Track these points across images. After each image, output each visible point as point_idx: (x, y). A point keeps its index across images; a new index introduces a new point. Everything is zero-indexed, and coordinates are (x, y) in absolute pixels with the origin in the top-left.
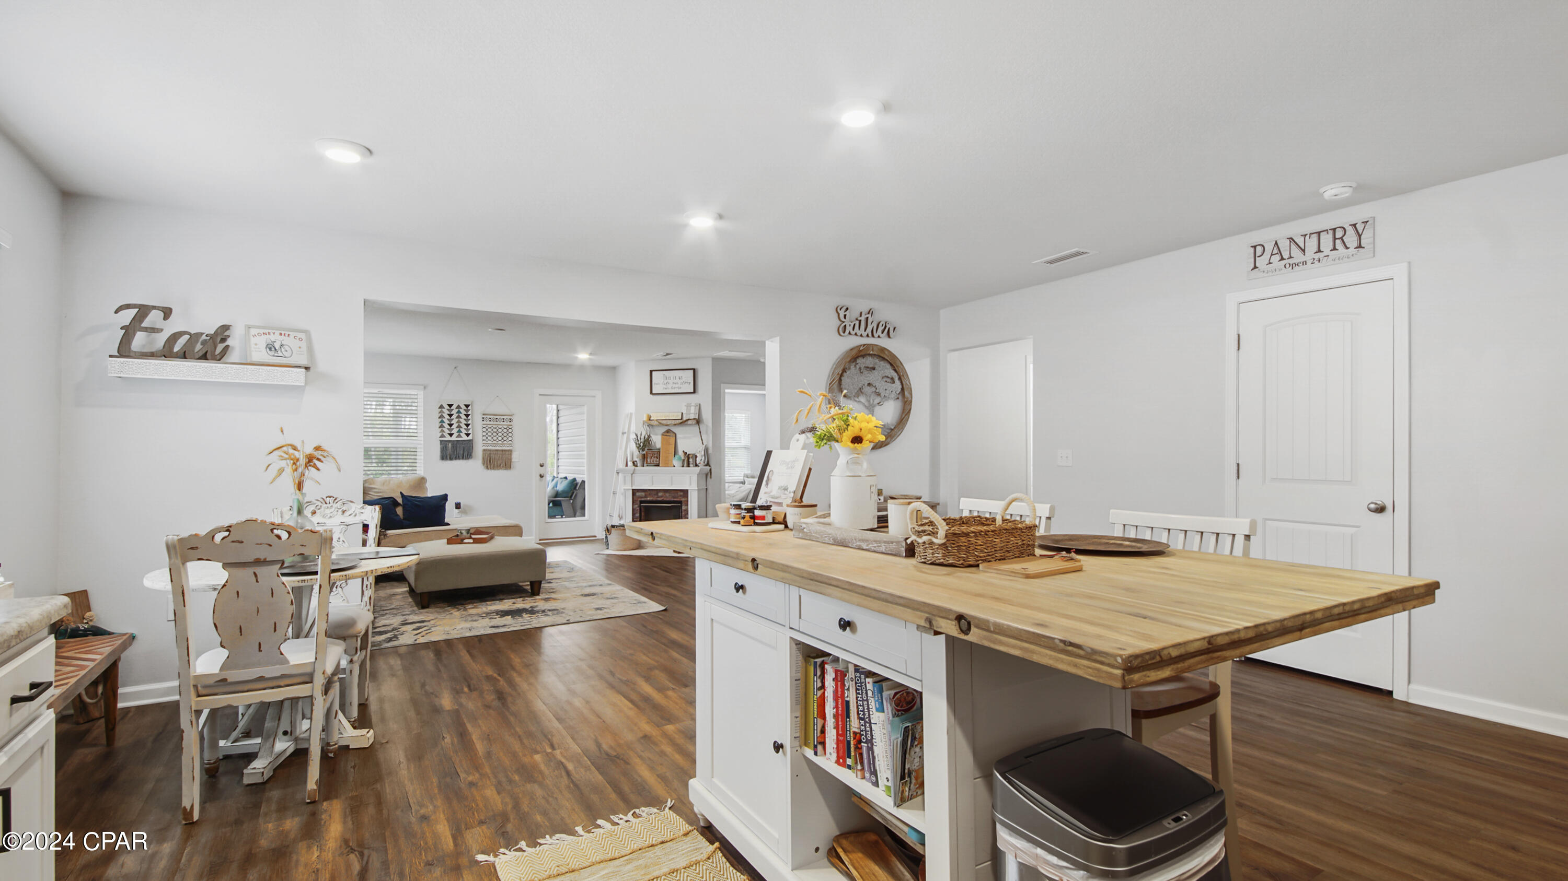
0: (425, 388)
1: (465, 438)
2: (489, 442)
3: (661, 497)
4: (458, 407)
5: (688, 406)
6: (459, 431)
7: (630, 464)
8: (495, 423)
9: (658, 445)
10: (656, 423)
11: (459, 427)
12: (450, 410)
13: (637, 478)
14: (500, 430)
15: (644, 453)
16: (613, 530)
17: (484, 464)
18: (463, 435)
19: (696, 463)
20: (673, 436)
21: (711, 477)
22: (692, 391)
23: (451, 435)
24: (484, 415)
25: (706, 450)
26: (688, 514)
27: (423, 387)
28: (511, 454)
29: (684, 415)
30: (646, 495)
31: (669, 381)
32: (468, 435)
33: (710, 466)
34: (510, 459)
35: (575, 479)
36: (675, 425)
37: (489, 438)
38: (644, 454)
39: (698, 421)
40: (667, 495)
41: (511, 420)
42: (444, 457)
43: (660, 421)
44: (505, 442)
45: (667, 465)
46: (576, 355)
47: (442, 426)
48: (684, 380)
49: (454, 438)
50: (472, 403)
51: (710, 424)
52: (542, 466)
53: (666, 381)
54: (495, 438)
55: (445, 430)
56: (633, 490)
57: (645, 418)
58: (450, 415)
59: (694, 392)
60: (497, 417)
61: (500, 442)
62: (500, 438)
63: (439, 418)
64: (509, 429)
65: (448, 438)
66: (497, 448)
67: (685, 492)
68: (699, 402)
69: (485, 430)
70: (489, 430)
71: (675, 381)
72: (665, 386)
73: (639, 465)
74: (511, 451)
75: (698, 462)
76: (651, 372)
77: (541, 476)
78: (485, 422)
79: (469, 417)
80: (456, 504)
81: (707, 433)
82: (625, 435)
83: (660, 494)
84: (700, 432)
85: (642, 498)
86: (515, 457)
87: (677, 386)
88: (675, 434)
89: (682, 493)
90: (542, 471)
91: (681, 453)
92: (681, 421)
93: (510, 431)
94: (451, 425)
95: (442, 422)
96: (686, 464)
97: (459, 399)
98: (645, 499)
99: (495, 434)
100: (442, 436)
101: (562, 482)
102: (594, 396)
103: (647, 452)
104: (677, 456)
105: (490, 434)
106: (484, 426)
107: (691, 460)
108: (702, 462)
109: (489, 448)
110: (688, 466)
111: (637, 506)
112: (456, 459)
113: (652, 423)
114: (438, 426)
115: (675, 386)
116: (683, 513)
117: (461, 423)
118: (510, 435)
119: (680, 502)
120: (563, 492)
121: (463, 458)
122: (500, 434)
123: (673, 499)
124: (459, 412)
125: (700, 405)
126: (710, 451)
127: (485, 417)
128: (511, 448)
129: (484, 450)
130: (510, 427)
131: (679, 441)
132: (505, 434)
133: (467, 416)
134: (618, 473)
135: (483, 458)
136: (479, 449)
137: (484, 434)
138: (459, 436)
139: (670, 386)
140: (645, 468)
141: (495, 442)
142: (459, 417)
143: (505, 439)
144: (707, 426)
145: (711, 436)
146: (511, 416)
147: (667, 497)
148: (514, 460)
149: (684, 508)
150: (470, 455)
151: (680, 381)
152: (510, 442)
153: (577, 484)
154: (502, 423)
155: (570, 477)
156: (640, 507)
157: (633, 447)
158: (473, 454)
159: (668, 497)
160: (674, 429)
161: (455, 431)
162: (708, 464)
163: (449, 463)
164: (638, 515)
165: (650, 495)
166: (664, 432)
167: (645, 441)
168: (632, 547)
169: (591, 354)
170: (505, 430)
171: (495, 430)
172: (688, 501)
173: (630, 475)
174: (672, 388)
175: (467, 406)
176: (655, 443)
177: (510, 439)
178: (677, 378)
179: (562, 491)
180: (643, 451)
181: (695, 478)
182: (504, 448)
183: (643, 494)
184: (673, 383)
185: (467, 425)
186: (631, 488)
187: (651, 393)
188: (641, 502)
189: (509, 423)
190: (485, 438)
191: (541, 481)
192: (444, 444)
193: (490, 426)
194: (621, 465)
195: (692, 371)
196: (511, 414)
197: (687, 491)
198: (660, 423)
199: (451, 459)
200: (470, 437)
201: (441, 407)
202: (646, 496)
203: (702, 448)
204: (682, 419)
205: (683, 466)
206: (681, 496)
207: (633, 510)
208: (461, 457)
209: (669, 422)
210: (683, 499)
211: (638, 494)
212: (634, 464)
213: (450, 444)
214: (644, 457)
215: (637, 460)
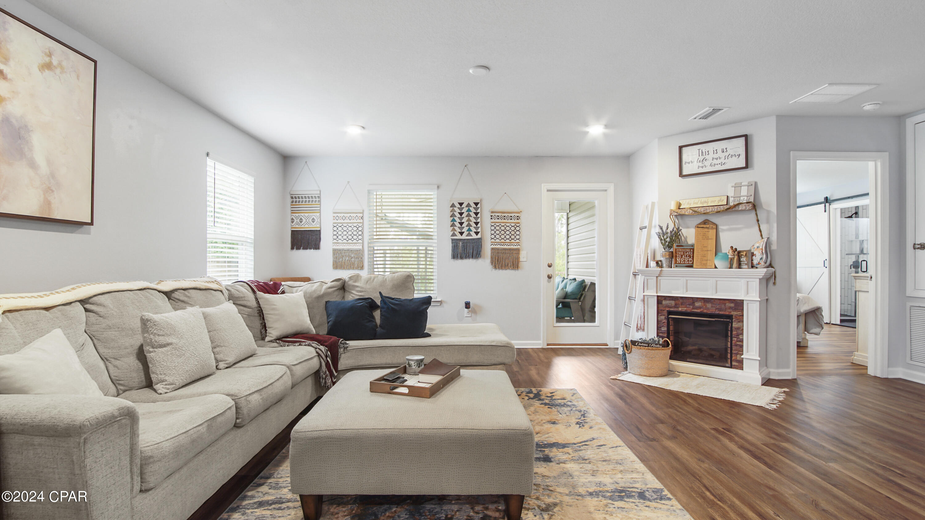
0: (438, 187)
1: (474, 236)
2: (498, 241)
3: (700, 308)
4: (469, 205)
5: (738, 186)
6: (469, 230)
7: (653, 264)
8: (503, 221)
9: (691, 240)
10: (690, 212)
11: (469, 225)
12: (461, 209)
13: (664, 281)
14: (508, 228)
15: (672, 250)
16: (634, 349)
17: (492, 263)
18: (472, 233)
19: (752, 263)
20: (712, 228)
21: (774, 283)
22: (744, 166)
23: (461, 233)
24: (492, 212)
25: (768, 244)
26: (742, 334)
27: (436, 187)
28: (518, 254)
29: (731, 199)
30: (676, 304)
31: (707, 157)
32: (477, 233)
33: (772, 267)
34: (518, 258)
35: (583, 281)
36: (718, 212)
37: (498, 237)
38: (672, 252)
39: (754, 206)
40: (709, 305)
41: (518, 218)
42: (456, 255)
43: (696, 209)
44: (513, 241)
45: (704, 266)
46: (587, 129)
47: (453, 225)
48: (730, 152)
49: (464, 237)
50: (481, 200)
51: (774, 209)
52: (550, 266)
53: (701, 158)
54: (503, 237)
55: (456, 228)
56: (658, 296)
57: (673, 207)
58: (461, 214)
59: (747, 167)
60: (505, 215)
61: (508, 241)
62: (508, 237)
63: (451, 217)
64: (517, 226)
65: (459, 237)
66: (505, 247)
67: (739, 304)
68: (756, 180)
69: (493, 228)
70: (498, 228)
71: (716, 156)
72: (701, 164)
73: (664, 265)
74: (518, 250)
75: (755, 262)
76: (681, 148)
77: (549, 277)
78: (493, 220)
79: (479, 215)
80: (465, 303)
81: (768, 222)
82: (645, 231)
83: (697, 304)
84: (758, 221)
85: (671, 307)
86: (523, 256)
87: (719, 161)
88: (717, 226)
89: (732, 305)
90: (550, 271)
91: (725, 248)
92: (728, 207)
93: (518, 229)
94: (461, 224)
95: (454, 220)
96: (735, 265)
97: (469, 197)
98: (675, 309)
99: (503, 232)
100: (454, 235)
101: (571, 283)
102: (606, 190)
103: (676, 250)
104: (720, 254)
105: (498, 232)
106: (493, 224)
107: (743, 259)
108: (762, 263)
109: (497, 247)
110: (739, 266)
111: (663, 317)
112: (466, 258)
113: (683, 212)
114: (450, 225)
115: (715, 161)
116: (734, 333)
117: (471, 221)
118: (518, 233)
119: (730, 317)
120: (573, 293)
121: (472, 257)
122: (508, 233)
123: (717, 312)
124: (469, 211)
125: (756, 183)
126: (774, 247)
127: (493, 214)
128: (519, 247)
129: (492, 249)
130: (518, 225)
131: (722, 235)
132: (513, 233)
133: (477, 214)
134: (635, 275)
135: (492, 258)
136: (487, 248)
137: (493, 232)
138: (469, 235)
139: (707, 163)
140: (672, 269)
141: (503, 241)
142: (469, 215)
143: (513, 237)
144: (768, 212)
145: (775, 225)
146: (519, 213)
147: (708, 309)
148: (521, 259)
149: (735, 325)
150: (479, 254)
151: (723, 155)
152: (518, 241)
153: (585, 286)
154: (510, 221)
155: (579, 279)
156: (668, 319)
157: (656, 243)
158: (482, 253)
159: (710, 309)
160: (714, 219)
161: (465, 230)
162: (771, 266)
163: (459, 262)
164: (664, 329)
165: (682, 304)
166: (700, 224)
167: (672, 236)
168: (660, 372)
169: (606, 126)
170: (513, 229)
171: (503, 228)
172: (743, 316)
173: (655, 277)
174: (711, 165)
175: (476, 204)
176: (686, 238)
177: (518, 237)
178: (720, 151)
179: (571, 292)
180: (670, 247)
181: (755, 285)
182: (512, 247)
183: (673, 303)
184: (713, 159)
185: (477, 223)
186: (656, 295)
187: (681, 175)
188: (670, 313)
189: (516, 221)
190: (493, 236)
191: (549, 282)
192: (455, 242)
193: (498, 224)
194: (641, 266)
195: (743, 139)
196: (519, 211)
197: (742, 302)
198: (695, 212)
199: (462, 258)
200: (479, 236)
201: (453, 206)
202: (676, 306)
203: (761, 244)
204: (727, 205)
205: (731, 267)
206: (730, 308)
207: (658, 321)
208: (471, 256)
209: (709, 210)
210: (734, 313)
211: (664, 302)
212: (659, 264)
213: (461, 243)
214: (672, 256)
215: (662, 259)
